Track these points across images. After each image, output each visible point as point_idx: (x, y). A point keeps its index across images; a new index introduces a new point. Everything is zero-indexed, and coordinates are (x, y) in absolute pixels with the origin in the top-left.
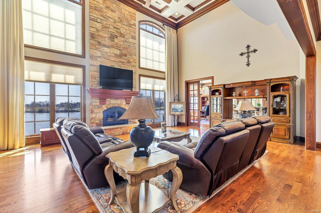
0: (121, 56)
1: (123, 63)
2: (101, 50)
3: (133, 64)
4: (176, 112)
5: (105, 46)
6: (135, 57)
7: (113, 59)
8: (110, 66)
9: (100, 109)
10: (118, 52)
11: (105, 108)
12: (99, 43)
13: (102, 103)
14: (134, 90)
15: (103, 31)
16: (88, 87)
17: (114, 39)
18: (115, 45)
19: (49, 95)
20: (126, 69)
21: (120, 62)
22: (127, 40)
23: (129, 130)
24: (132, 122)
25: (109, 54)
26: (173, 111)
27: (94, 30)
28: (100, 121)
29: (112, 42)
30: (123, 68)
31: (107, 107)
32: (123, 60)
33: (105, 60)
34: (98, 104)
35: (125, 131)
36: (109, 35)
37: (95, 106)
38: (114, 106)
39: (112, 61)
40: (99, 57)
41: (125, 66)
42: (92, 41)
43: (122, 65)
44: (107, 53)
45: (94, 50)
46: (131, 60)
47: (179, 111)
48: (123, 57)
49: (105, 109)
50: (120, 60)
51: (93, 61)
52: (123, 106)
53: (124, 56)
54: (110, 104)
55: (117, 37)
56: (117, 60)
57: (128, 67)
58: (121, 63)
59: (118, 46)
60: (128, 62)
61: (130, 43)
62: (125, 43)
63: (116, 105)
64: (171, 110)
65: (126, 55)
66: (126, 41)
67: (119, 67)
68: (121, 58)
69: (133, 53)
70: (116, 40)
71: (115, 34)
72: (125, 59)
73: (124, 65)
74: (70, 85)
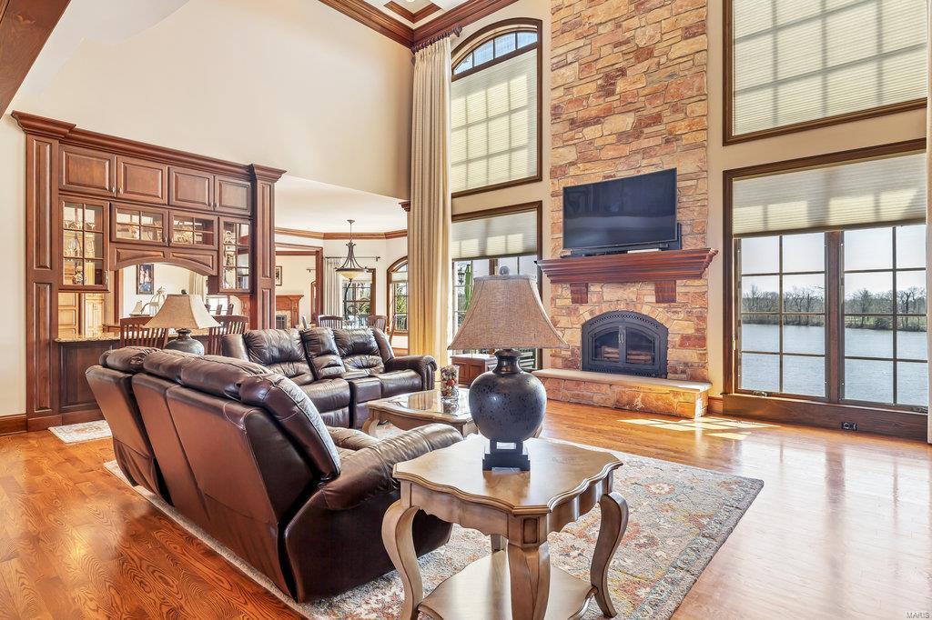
0: (637, 133)
1: (645, 152)
2: (576, 141)
3: (689, 139)
5: (586, 123)
6: (698, 109)
7: (611, 154)
8: (600, 180)
9: (574, 319)
10: (626, 122)
11: (585, 314)
12: (572, 122)
13: (576, 296)
14: (690, 244)
15: (582, 82)
16: (547, 255)
17: (614, 84)
18: (615, 104)
20: (659, 170)
21: (636, 152)
22: (663, 60)
24: (684, 376)
25: (598, 143)
27: (560, 92)
28: (573, 353)
29: (608, 99)
30: (647, 173)
31: (591, 312)
32: (644, 143)
33: (588, 165)
34: (568, 302)
35: (625, 398)
36: (599, 82)
37: (562, 308)
38: (612, 308)
39: (610, 162)
40: (573, 164)
41: (655, 160)
42: (559, 128)
43: (645, 162)
44: (591, 142)
45: (560, 150)
46: (681, 127)
48: (646, 130)
49: (588, 317)
50: (635, 145)
51: (556, 181)
52: (645, 310)
53: (648, 125)
54: (601, 301)
55: (622, 72)
56: (627, 150)
57: (666, 159)
58: (639, 157)
59: (629, 101)
60: (668, 141)
61: (675, 62)
62: (656, 77)
63: (622, 307)
65: (657, 119)
66: (659, 64)
67: (632, 173)
68: (638, 137)
69: (690, 93)
70: (621, 86)
71: (617, 66)
72: (656, 135)
73: (651, 157)
74: (521, 258)
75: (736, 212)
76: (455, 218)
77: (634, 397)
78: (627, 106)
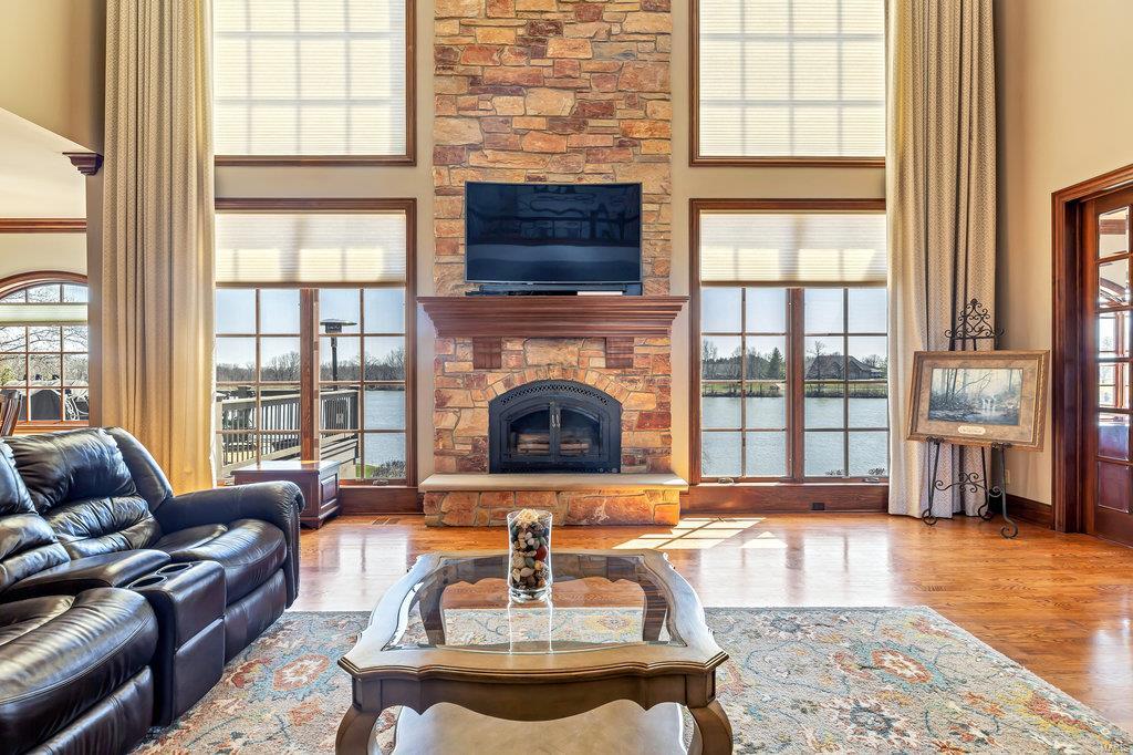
0: (577, 121)
1: (591, 153)
2: (481, 113)
3: (649, 148)
4: (963, 420)
5: (498, 89)
6: (659, 109)
7: (539, 145)
8: (522, 181)
9: (478, 393)
10: (564, 104)
11: (497, 385)
12: (474, 81)
13: (482, 361)
14: (651, 287)
15: (492, 22)
16: (426, 288)
17: (543, 42)
18: (547, 72)
19: (299, 332)
20: (609, 182)
21: (577, 150)
22: (616, 29)
23: (602, 508)
24: (644, 467)
25: (518, 124)
26: (939, 413)
27: (451, 27)
28: (475, 448)
29: (533, 62)
30: (592, 182)
31: (507, 383)
32: (591, 141)
33: (502, 156)
34: (467, 366)
35: (581, 509)
36: (521, 31)
37: (455, 375)
38: (542, 377)
39: (537, 158)
40: (473, 148)
41: (604, 167)
42: (449, 85)
43: (589, 167)
44: (507, 120)
45: (453, 122)
46: (640, 130)
47: (985, 414)
48: (592, 122)
49: (501, 390)
50: (575, 140)
51: (444, 171)
52: (591, 379)
53: (595, 116)
54: (523, 365)
55: (557, 28)
56: (563, 144)
57: (620, 168)
58: (581, 158)
59: (568, 72)
60: (621, 145)
61: (633, 37)
62: (605, 49)
63: (555, 374)
64: (924, 406)
65: (607, 110)
66: (609, 33)
67: (571, 180)
68: (580, 129)
69: (651, 86)
70: (554, 47)
71: (548, 16)
72: (604, 132)
73: (598, 161)
74: (366, 290)
75: (705, 251)
76: (223, 203)
77: (595, 505)
78: (563, 80)
